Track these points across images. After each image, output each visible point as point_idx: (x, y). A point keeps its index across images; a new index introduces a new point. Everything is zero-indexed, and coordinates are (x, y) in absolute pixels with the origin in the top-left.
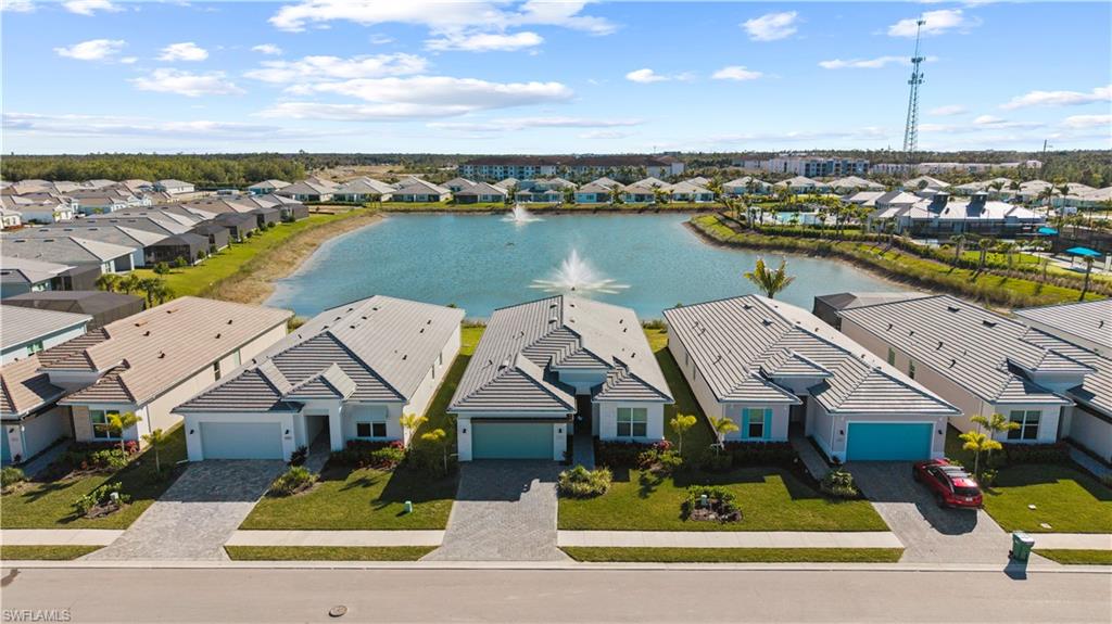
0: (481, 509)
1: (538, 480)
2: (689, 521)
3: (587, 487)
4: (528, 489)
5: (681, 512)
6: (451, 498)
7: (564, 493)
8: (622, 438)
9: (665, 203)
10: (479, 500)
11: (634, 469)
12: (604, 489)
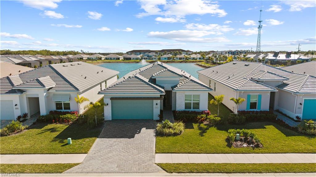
0: (111, 142)
1: (145, 128)
2: (233, 148)
3: (171, 130)
4: (139, 132)
5: (226, 143)
6: (96, 137)
7: (159, 134)
8: (187, 110)
9: (188, 60)
10: (111, 138)
11: (195, 123)
12: (181, 132)
